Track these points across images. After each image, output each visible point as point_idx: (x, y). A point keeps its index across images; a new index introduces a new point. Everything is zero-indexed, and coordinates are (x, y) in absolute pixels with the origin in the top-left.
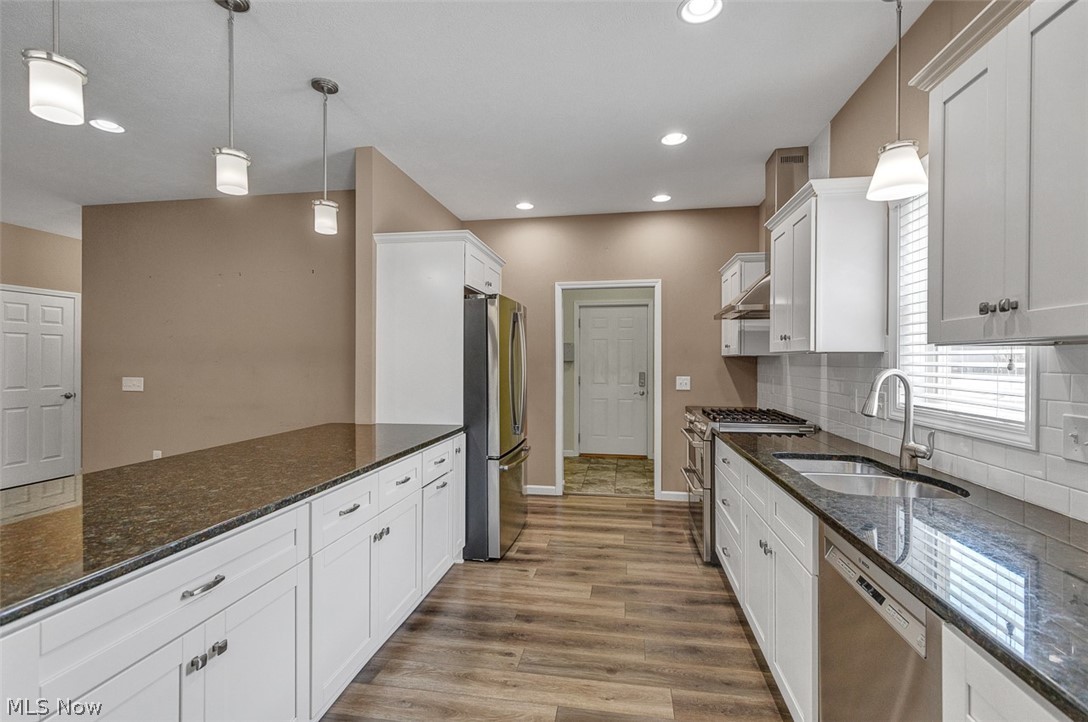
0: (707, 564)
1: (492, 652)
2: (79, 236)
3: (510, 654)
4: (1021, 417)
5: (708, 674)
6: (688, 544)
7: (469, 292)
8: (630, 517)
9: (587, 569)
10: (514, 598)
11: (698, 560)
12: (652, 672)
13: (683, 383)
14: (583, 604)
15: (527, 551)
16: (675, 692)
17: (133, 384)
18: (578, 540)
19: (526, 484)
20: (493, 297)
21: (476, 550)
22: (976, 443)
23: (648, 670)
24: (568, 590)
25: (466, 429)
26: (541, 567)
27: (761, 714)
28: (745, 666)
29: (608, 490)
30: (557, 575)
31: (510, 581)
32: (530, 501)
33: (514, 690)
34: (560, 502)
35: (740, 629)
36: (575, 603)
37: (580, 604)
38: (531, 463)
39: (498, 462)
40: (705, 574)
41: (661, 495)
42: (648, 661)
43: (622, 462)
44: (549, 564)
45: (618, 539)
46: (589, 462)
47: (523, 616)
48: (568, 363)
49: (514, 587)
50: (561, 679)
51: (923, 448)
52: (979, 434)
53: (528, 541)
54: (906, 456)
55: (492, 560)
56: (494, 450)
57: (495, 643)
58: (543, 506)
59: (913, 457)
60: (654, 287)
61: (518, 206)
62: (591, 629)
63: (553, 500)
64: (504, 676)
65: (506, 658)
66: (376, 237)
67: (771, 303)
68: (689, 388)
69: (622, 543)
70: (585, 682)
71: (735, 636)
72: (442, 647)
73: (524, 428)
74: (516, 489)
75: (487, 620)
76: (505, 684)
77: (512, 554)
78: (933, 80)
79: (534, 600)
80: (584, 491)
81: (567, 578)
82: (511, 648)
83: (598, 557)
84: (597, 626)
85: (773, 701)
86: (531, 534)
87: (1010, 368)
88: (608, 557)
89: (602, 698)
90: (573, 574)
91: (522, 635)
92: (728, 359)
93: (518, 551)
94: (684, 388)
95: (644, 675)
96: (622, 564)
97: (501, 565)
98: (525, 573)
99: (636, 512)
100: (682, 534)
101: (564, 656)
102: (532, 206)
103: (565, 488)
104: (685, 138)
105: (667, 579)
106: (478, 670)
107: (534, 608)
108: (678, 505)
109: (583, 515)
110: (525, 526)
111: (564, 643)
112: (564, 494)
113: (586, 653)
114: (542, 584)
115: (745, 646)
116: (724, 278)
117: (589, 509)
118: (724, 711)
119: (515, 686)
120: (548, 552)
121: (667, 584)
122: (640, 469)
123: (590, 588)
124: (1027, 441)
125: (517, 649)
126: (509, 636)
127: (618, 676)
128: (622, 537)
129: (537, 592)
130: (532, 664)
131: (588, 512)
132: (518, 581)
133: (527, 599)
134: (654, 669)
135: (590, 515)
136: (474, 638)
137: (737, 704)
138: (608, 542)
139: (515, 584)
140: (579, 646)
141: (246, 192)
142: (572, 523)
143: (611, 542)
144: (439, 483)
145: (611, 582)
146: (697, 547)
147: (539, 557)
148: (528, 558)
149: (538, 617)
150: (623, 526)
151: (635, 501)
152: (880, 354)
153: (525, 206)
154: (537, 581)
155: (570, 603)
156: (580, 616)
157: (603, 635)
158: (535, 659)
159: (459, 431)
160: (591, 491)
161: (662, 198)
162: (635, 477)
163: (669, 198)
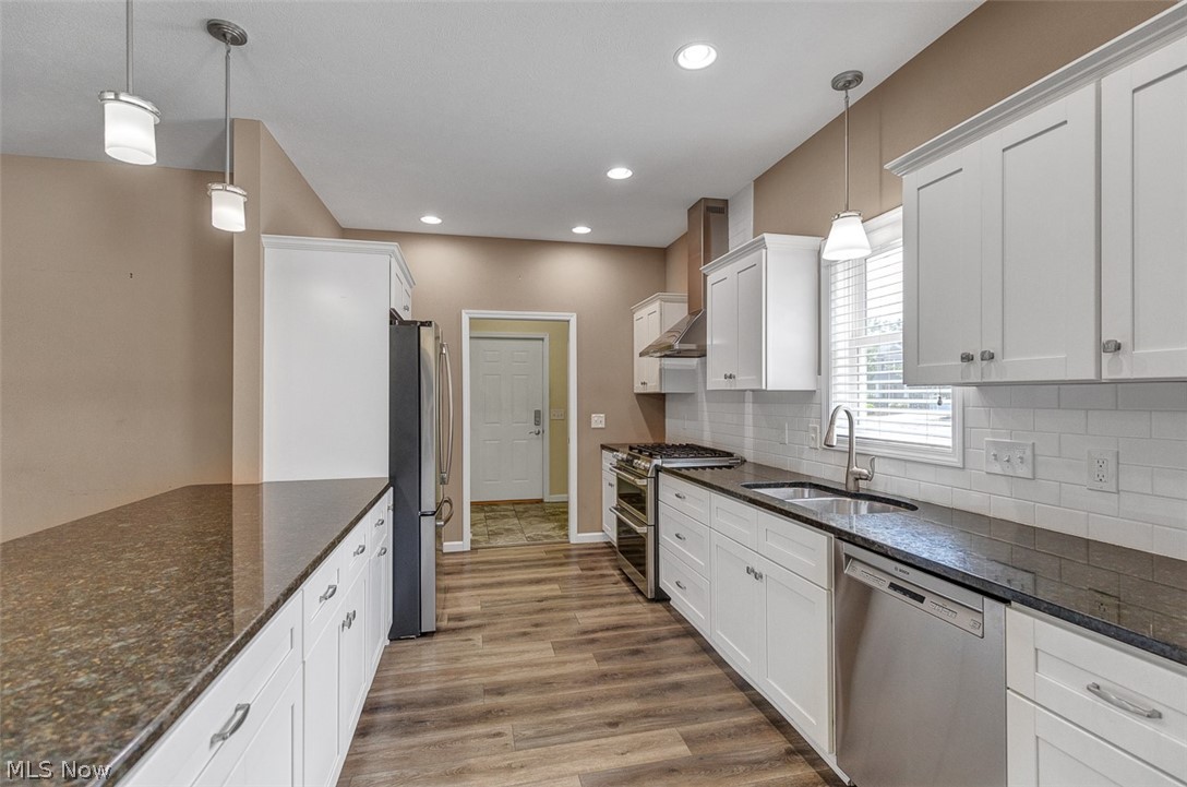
0: (652, 600)
1: (477, 737)
3: (499, 734)
4: (949, 443)
5: (699, 705)
6: (624, 584)
8: (555, 565)
9: (537, 625)
10: (473, 672)
11: (640, 598)
12: (650, 716)
13: (598, 420)
14: (550, 663)
15: (460, 618)
16: (680, 729)
18: (512, 597)
20: (427, 324)
21: (405, 627)
22: (908, 465)
23: (647, 715)
24: (528, 652)
26: (487, 632)
27: (759, 730)
28: (727, 690)
29: (517, 539)
30: (508, 638)
31: (457, 654)
33: (523, 772)
34: (468, 558)
35: (705, 657)
36: (542, 664)
37: (548, 664)
39: (433, 518)
40: (653, 611)
41: (577, 537)
42: (642, 707)
43: (520, 508)
44: (492, 628)
46: (483, 510)
47: (492, 690)
49: (466, 660)
50: (568, 745)
51: (865, 472)
52: (910, 458)
53: (456, 606)
54: (851, 479)
55: (424, 635)
56: (428, 504)
57: (476, 727)
58: (453, 565)
59: (857, 479)
60: (568, 321)
61: (423, 219)
62: (571, 688)
63: (462, 556)
64: (505, 759)
65: (497, 739)
66: (265, 239)
67: (708, 342)
68: (605, 426)
69: (559, 593)
70: (594, 742)
71: (705, 664)
72: (414, 747)
75: (452, 703)
76: (510, 768)
77: (444, 624)
78: (908, 167)
79: (496, 670)
80: (493, 543)
81: (520, 639)
82: (498, 728)
83: (542, 610)
84: (576, 682)
85: (762, 715)
86: (456, 598)
87: (939, 404)
88: (550, 610)
89: (618, 754)
90: (525, 634)
91: (502, 711)
92: (640, 396)
93: (449, 620)
94: (600, 426)
95: (645, 720)
96: (570, 614)
97: (439, 639)
98: (471, 642)
99: (557, 558)
100: (613, 575)
101: (558, 721)
102: (439, 221)
103: (472, 542)
104: (629, 174)
105: (621, 622)
106: (472, 761)
107: (501, 678)
108: (595, 547)
109: (504, 569)
111: (551, 708)
112: (472, 549)
113: (579, 713)
114: (497, 650)
115: (717, 671)
116: (636, 316)
117: (507, 562)
118: (729, 736)
119: (522, 767)
120: (484, 615)
121: (622, 627)
122: (540, 514)
123: (550, 646)
124: (956, 461)
125: (504, 726)
126: (486, 716)
127: (620, 729)
128: (556, 586)
129: (496, 661)
130: (528, 738)
131: (508, 565)
132: (467, 653)
133: (488, 670)
134: (651, 713)
135: (513, 568)
136: (447, 728)
137: (736, 726)
138: (545, 594)
139: (465, 656)
140: (567, 708)
141: (153, 161)
142: (498, 579)
143: (549, 594)
144: (379, 549)
145: (568, 635)
146: (634, 585)
147: (477, 622)
148: (458, 626)
149: (508, 687)
150: (553, 575)
151: (551, 548)
152: (813, 392)
153: (431, 220)
154: (488, 648)
155: (536, 665)
156: (554, 677)
157: (586, 691)
158: (529, 733)
160: (500, 541)
161: (581, 230)
162: (541, 522)
163: (589, 230)
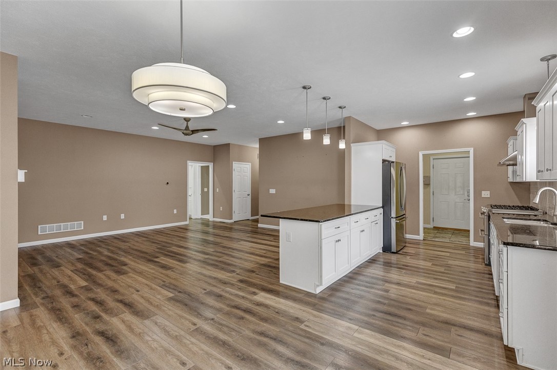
0: (486, 265)
2: (258, 147)
7: (384, 161)
8: (455, 249)
9: (432, 260)
11: (482, 264)
13: (486, 194)
14: (427, 266)
16: (457, 285)
17: (272, 191)
18: (428, 253)
19: (406, 234)
20: (393, 162)
21: (387, 249)
24: (422, 263)
25: (383, 207)
26: (412, 257)
29: (446, 240)
30: (419, 259)
31: (400, 258)
32: (407, 240)
34: (421, 242)
36: (424, 266)
38: (408, 223)
39: (395, 219)
40: (483, 267)
41: (473, 243)
42: (449, 280)
43: (456, 232)
44: (415, 257)
45: (448, 254)
46: (438, 230)
48: (427, 184)
55: (393, 253)
56: (393, 214)
58: (413, 242)
60: (469, 151)
61: (402, 123)
62: (430, 271)
63: (418, 241)
66: (352, 145)
67: (517, 161)
68: (489, 196)
70: (426, 279)
73: (405, 209)
74: (401, 236)
75: (392, 264)
77: (401, 252)
80: (434, 239)
81: (422, 260)
83: (436, 258)
84: (432, 271)
86: (408, 249)
88: (441, 258)
89: (431, 282)
90: (425, 260)
91: (405, 269)
93: (403, 252)
94: (486, 196)
96: (446, 260)
97: (396, 254)
98: (405, 257)
99: (458, 248)
102: (408, 123)
103: (424, 237)
108: (481, 248)
109: (432, 246)
110: (405, 246)
112: (423, 239)
113: (427, 275)
114: (412, 260)
116: (509, 146)
120: (415, 254)
123: (432, 264)
127: (438, 280)
129: (410, 262)
133: (406, 263)
134: (451, 281)
135: (435, 247)
139: (402, 259)
140: (425, 273)
142: (426, 248)
143: (443, 255)
144: (376, 222)
145: (441, 264)
147: (412, 255)
148: (406, 254)
150: (450, 251)
151: (459, 245)
153: (405, 122)
154: (410, 260)
156: (426, 268)
157: (434, 273)
159: (381, 207)
160: (438, 239)
161: (472, 113)
162: (462, 237)
163: (475, 112)
